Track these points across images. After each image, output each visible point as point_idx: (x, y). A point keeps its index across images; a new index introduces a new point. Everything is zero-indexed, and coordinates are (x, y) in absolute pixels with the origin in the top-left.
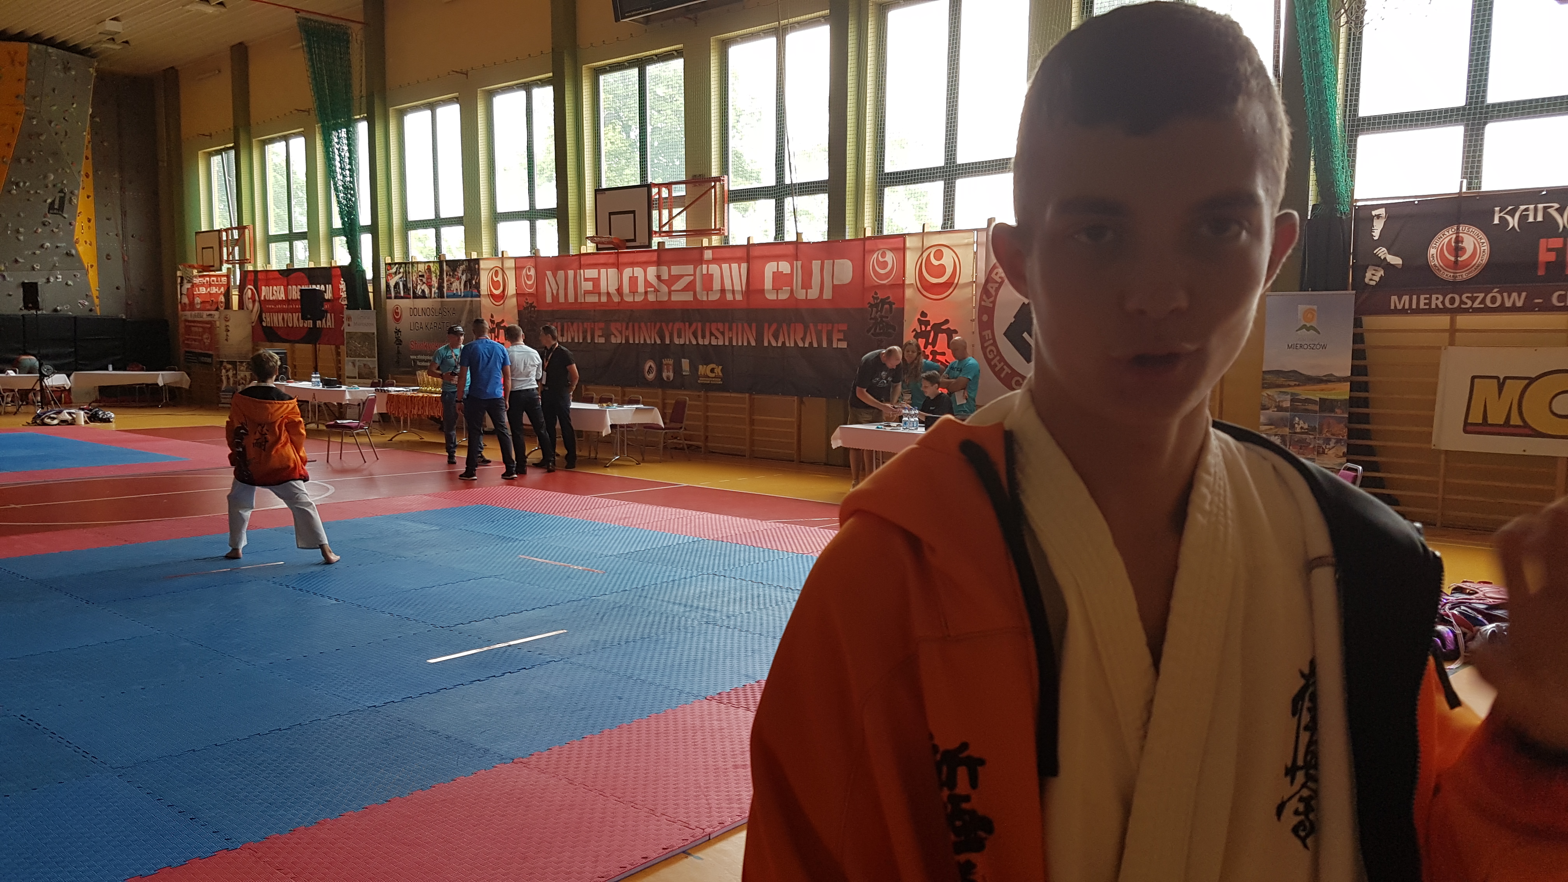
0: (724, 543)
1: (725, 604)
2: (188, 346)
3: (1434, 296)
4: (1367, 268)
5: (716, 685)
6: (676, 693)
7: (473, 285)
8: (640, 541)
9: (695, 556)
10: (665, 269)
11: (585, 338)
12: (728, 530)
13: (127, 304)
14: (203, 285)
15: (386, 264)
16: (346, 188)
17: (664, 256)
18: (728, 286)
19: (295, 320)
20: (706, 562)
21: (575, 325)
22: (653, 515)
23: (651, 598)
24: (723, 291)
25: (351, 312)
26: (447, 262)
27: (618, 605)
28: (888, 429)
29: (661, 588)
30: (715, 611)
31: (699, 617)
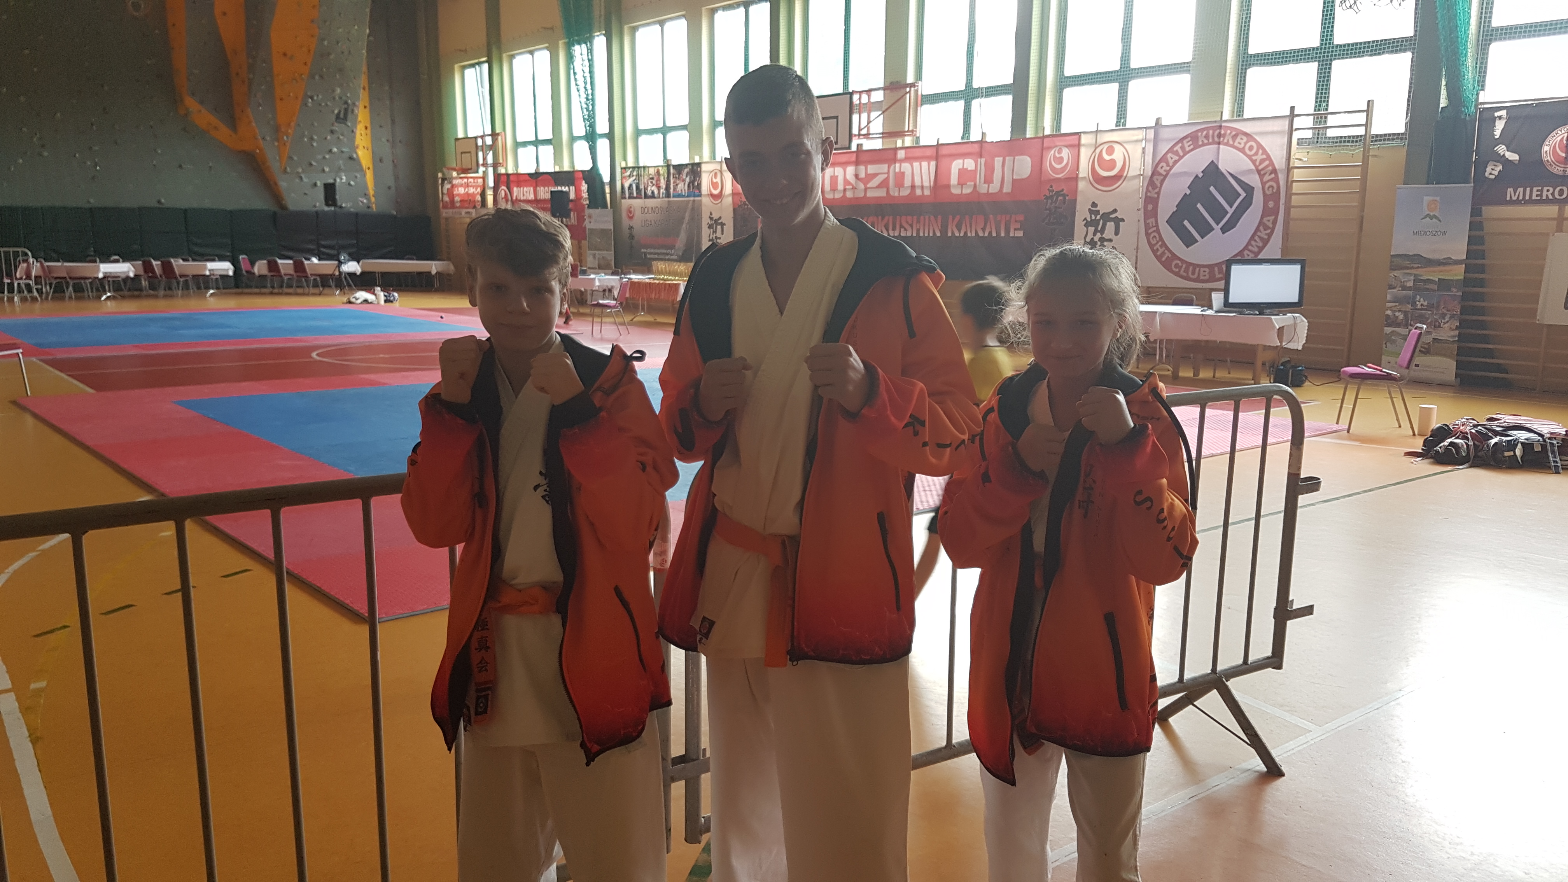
3: (1545, 189)
4: (1488, 163)
7: (695, 186)
10: (862, 168)
13: (397, 202)
14: (461, 185)
15: (622, 168)
17: (862, 157)
18: (918, 183)
24: (913, 187)
25: (591, 211)
26: (674, 166)
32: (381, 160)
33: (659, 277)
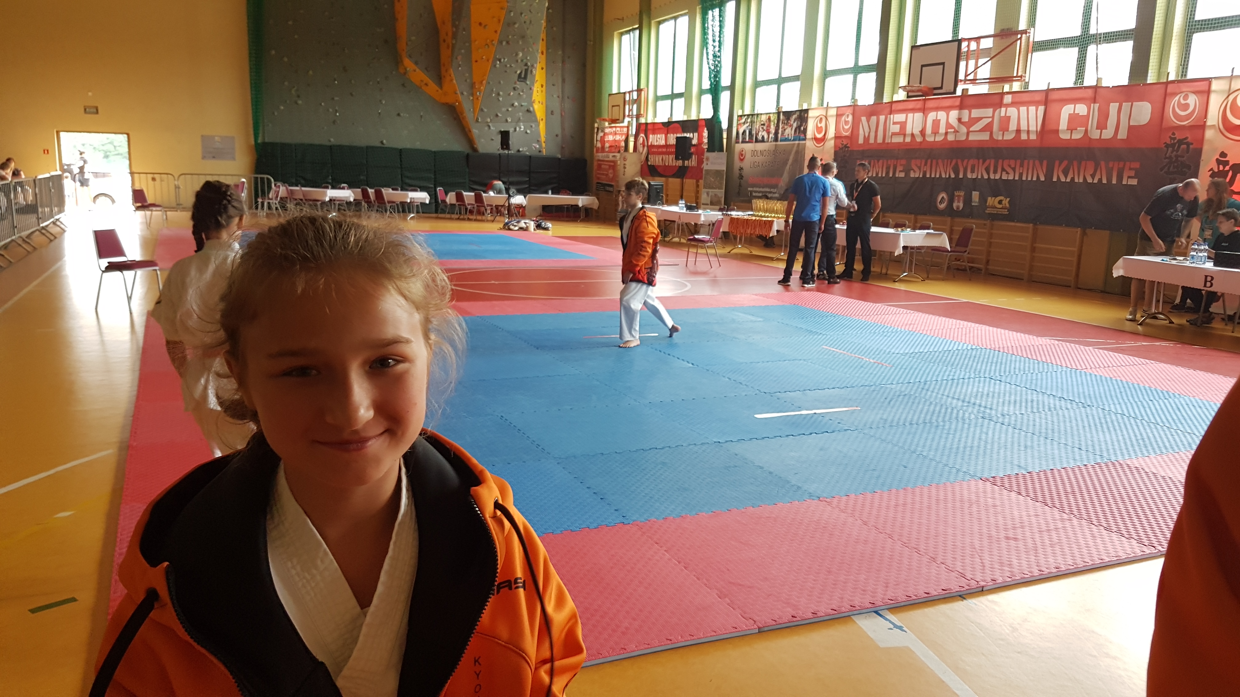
0: (1001, 353)
1: (1000, 404)
2: (598, 178)
5: (990, 470)
6: (954, 470)
7: (801, 131)
8: (923, 344)
9: (974, 361)
10: (966, 112)
11: (887, 173)
12: (1004, 342)
13: (562, 147)
14: (611, 134)
16: (715, 56)
17: (966, 101)
18: (1024, 127)
19: (670, 160)
20: (984, 368)
21: (881, 161)
22: (935, 323)
23: (933, 392)
24: (1018, 131)
25: (709, 154)
26: (784, 113)
27: (903, 394)
28: (1174, 262)
29: (941, 384)
30: (991, 409)
31: (975, 411)
32: (552, 113)
33: (757, 213)
